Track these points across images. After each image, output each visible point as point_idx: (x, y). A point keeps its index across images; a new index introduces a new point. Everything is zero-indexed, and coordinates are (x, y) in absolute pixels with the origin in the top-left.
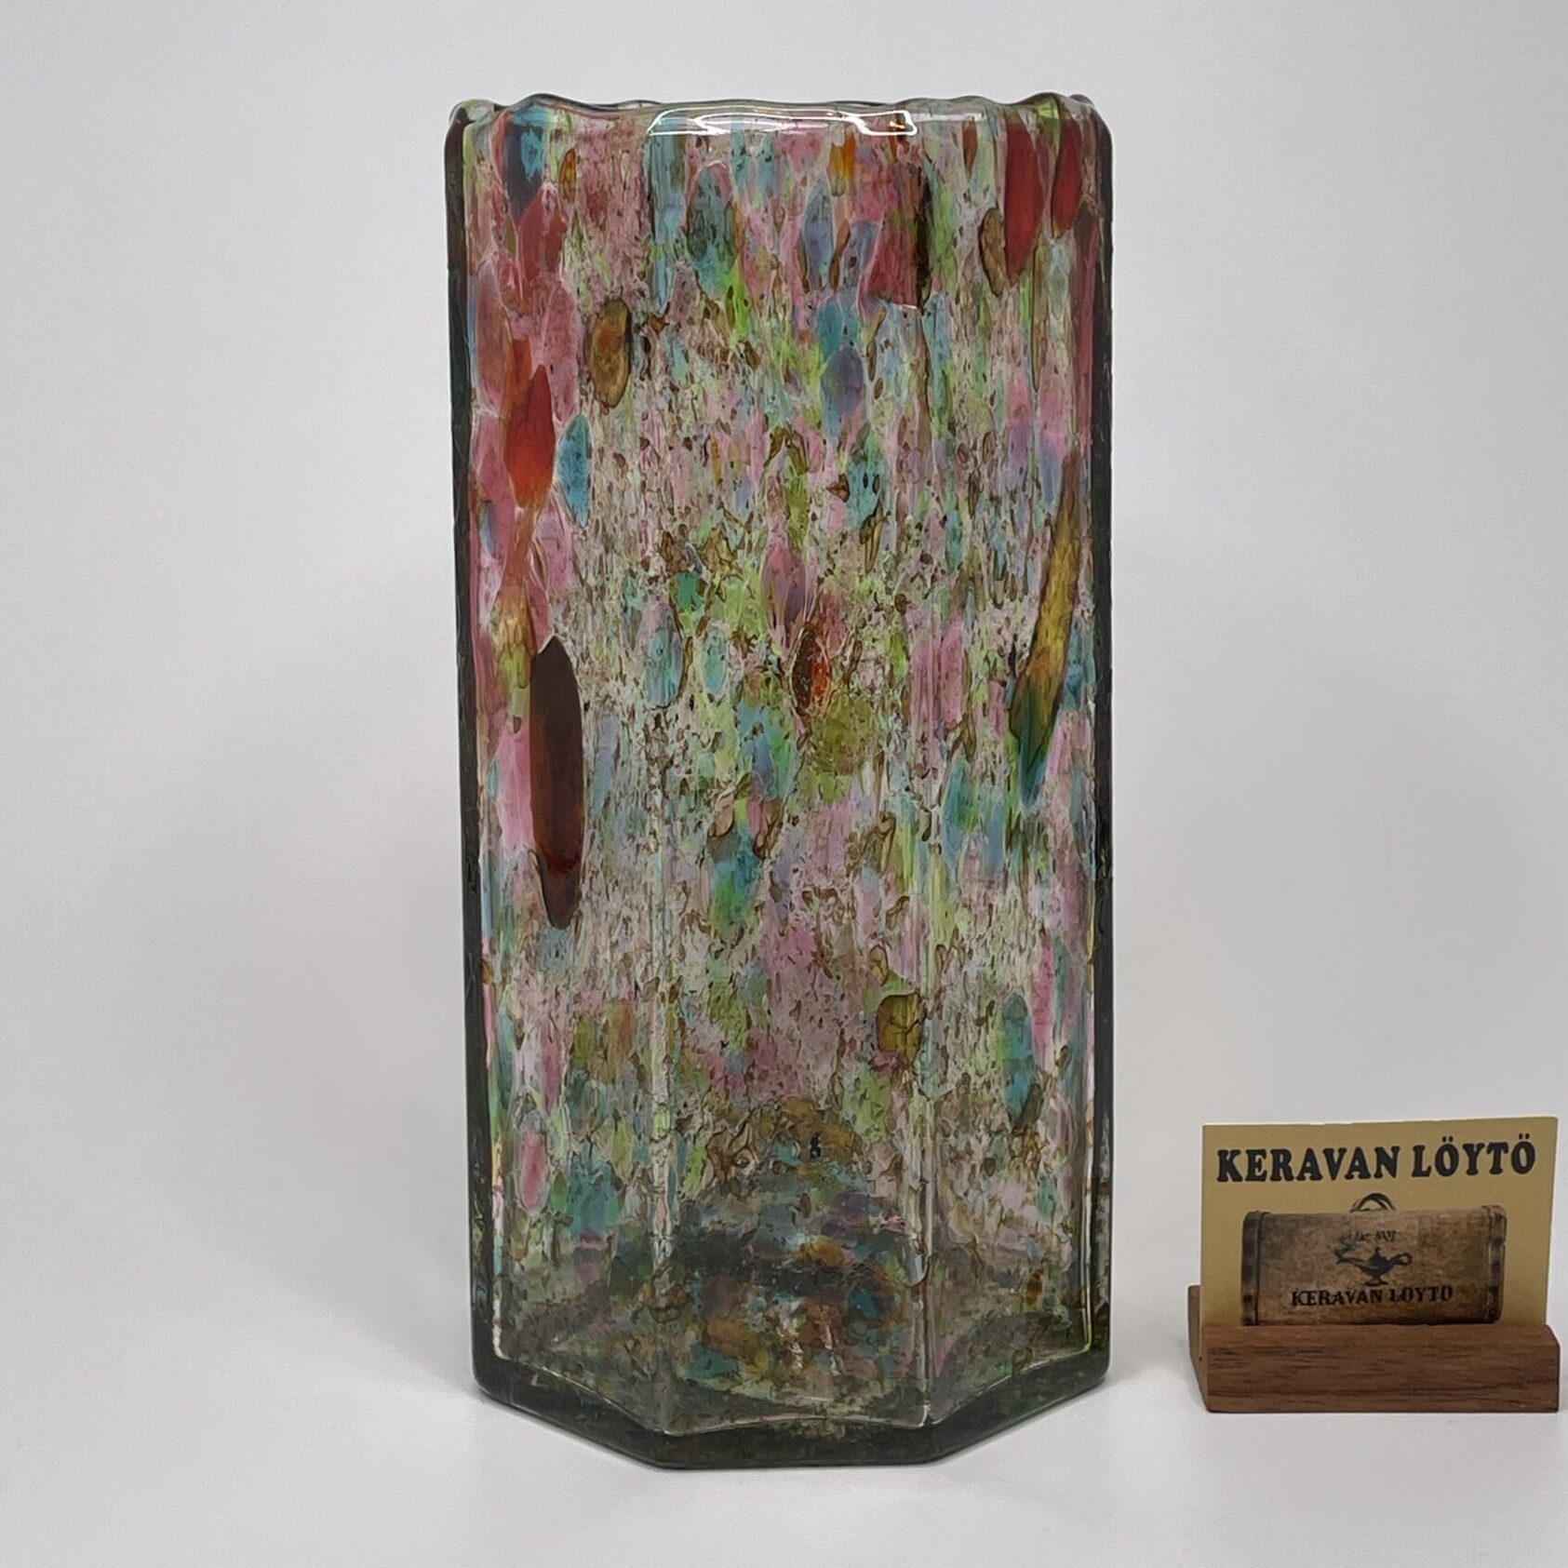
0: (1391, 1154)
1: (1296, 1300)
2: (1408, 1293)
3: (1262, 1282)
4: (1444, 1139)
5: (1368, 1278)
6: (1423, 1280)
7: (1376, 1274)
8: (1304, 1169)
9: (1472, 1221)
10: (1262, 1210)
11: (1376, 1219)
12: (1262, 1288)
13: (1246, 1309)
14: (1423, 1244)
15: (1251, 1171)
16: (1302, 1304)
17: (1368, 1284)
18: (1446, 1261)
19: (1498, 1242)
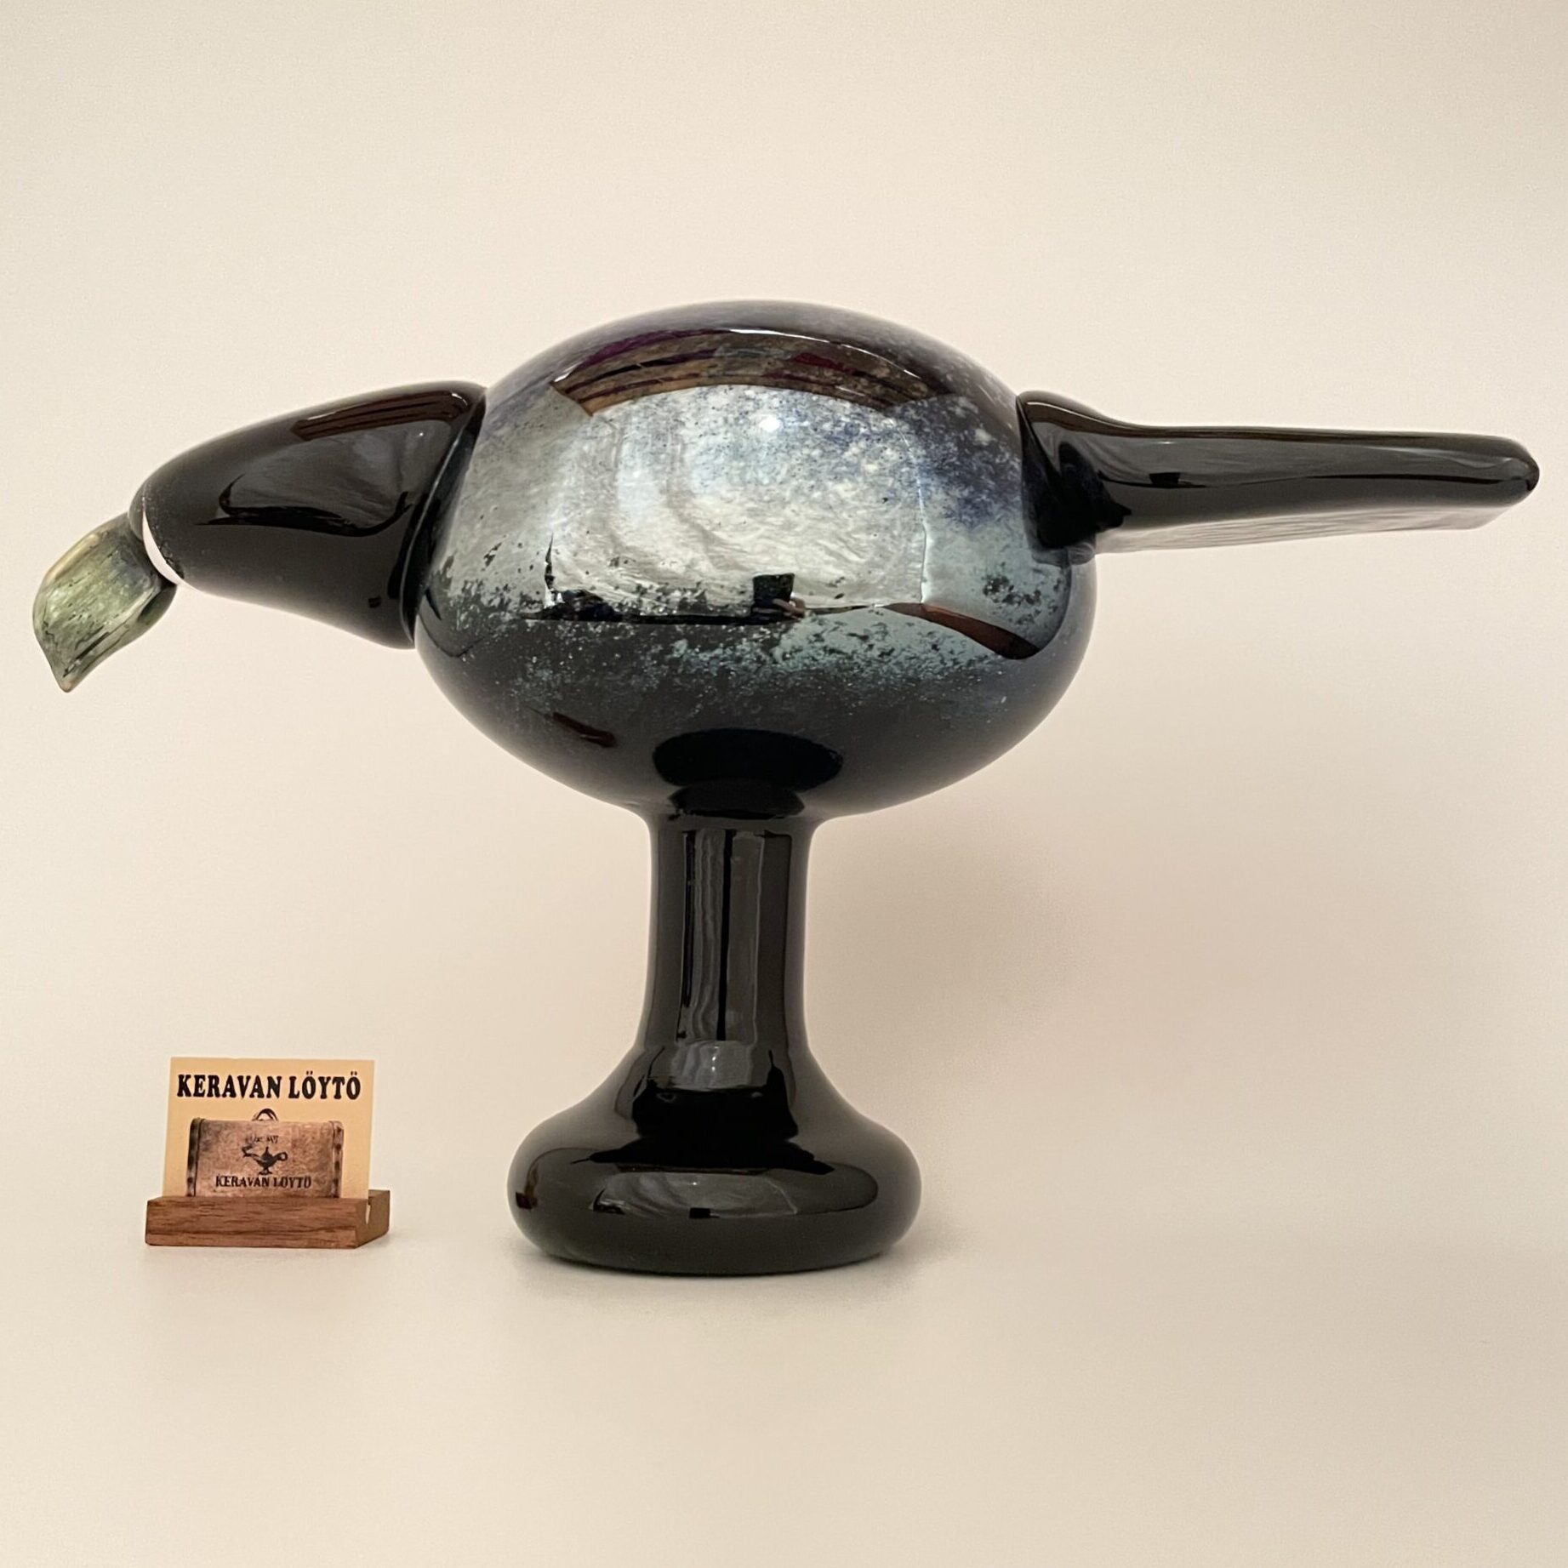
0: (276, 1082)
1: (218, 1180)
2: (285, 1180)
3: (199, 1165)
4: (307, 1073)
5: (261, 1169)
6: (294, 1172)
7: (266, 1168)
8: (226, 1090)
9: (324, 1131)
10: (202, 1117)
11: (266, 1128)
12: (199, 1170)
13: (189, 1186)
14: (294, 1146)
15: (196, 1090)
16: (222, 1185)
17: (261, 1173)
18: (308, 1159)
19: (339, 1147)
